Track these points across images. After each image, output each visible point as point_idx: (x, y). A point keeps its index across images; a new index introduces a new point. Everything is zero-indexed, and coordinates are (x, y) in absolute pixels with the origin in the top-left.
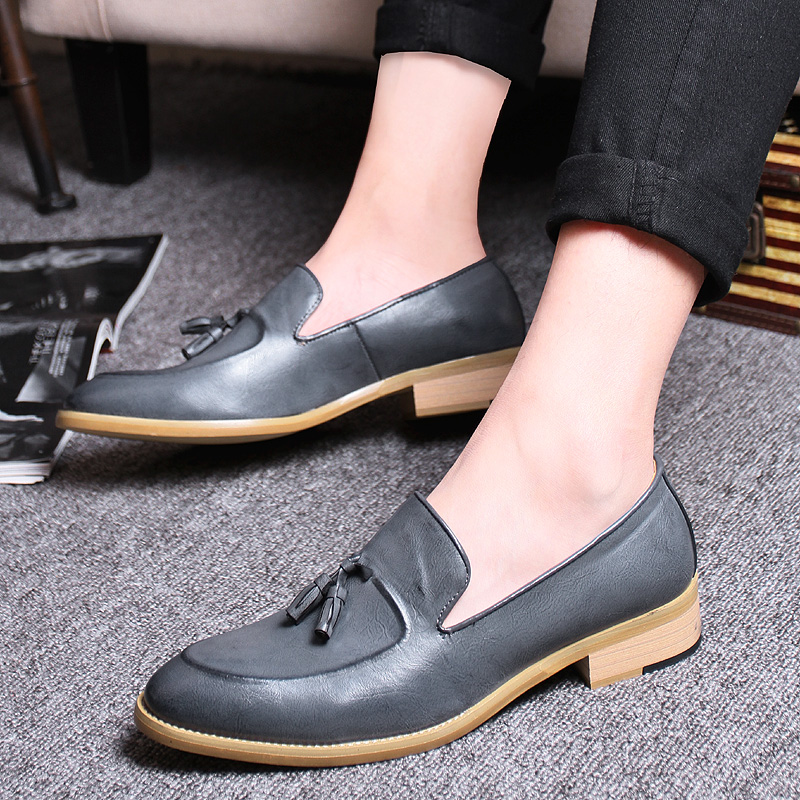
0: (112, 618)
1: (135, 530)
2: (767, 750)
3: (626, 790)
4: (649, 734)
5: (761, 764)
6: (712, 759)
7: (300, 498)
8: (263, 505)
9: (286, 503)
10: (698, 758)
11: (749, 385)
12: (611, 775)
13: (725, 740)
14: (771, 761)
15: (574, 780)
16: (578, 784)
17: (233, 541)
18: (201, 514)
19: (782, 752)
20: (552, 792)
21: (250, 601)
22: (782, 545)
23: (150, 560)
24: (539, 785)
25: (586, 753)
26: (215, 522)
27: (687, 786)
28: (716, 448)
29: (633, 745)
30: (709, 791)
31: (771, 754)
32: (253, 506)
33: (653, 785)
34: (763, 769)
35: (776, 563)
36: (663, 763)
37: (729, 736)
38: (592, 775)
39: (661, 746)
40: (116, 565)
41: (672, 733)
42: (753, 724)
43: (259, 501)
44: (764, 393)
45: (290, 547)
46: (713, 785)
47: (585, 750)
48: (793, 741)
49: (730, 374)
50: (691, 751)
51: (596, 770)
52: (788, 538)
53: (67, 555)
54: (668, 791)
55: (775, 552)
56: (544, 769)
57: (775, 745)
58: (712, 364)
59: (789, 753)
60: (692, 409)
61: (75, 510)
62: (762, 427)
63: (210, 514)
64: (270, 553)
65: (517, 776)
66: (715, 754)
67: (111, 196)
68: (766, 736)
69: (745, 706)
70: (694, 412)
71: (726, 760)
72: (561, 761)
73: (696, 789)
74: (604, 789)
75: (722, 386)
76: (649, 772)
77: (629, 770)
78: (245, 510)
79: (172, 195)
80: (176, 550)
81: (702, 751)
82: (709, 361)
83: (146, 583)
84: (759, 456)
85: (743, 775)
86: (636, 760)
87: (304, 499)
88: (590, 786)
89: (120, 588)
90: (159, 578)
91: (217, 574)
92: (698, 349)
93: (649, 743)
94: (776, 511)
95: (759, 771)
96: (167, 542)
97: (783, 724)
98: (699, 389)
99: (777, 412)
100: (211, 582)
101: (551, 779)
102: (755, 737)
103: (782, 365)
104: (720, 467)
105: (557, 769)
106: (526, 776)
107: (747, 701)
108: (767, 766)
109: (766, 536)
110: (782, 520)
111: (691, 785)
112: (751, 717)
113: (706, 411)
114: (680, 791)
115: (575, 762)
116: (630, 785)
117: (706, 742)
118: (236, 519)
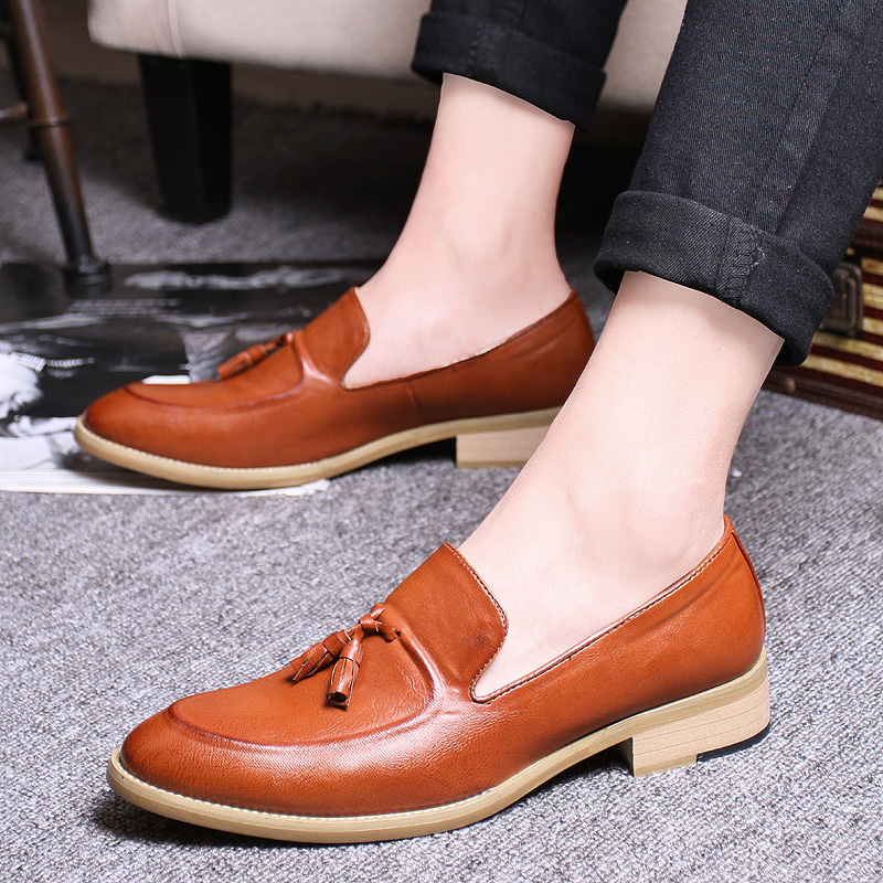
0: (34, 653)
1: (90, 567)
2: (715, 842)
3: (542, 871)
4: (588, 815)
5: (703, 855)
6: (651, 846)
7: (282, 549)
8: (237, 552)
9: (263, 552)
10: (633, 844)
11: (823, 468)
12: (530, 854)
13: (670, 829)
14: (715, 854)
15: (486, 856)
16: (490, 860)
17: (194, 587)
18: (165, 557)
19: (732, 846)
20: (458, 866)
21: (191, 648)
22: (805, 634)
23: (96, 599)
24: (446, 858)
25: (509, 830)
26: (178, 567)
27: (612, 871)
28: (764, 531)
29: (565, 825)
30: (635, 878)
31: (719, 846)
32: (226, 552)
33: (574, 868)
34: (704, 861)
35: (791, 652)
36: (593, 847)
37: (677, 825)
38: (508, 852)
39: (597, 829)
40: (57, 601)
41: (612, 817)
42: (708, 813)
43: (235, 548)
44: (838, 477)
45: (254, 597)
46: (642, 873)
47: (509, 827)
48: (748, 835)
49: (806, 456)
50: (629, 836)
51: (516, 847)
52: (814, 626)
53: (8, 588)
54: (589, 875)
55: (794, 641)
56: (456, 842)
57: (726, 837)
58: (789, 444)
59: (739, 847)
60: (750, 489)
61: (33, 544)
62: (824, 512)
63: (176, 559)
64: (229, 602)
65: (425, 847)
66: (655, 842)
67: (179, 235)
68: (719, 827)
69: (706, 795)
70: (750, 493)
71: (665, 849)
72: (479, 836)
73: (621, 875)
74: (518, 867)
75: (792, 467)
76: (574, 854)
77: (552, 850)
78: (217, 557)
79: (246, 238)
80: (127, 592)
81: (641, 837)
82: (785, 441)
83: (83, 621)
84: (810, 542)
85: (678, 865)
86: (563, 841)
87: (285, 550)
88: (503, 864)
89: (53, 624)
90: (99, 617)
91: (164, 619)
92: (778, 428)
93: (584, 825)
94: (810, 598)
95: (698, 863)
96: (119, 583)
97: (743, 817)
98: (765, 469)
99: (845, 498)
100: (155, 626)
101: (461, 853)
102: (706, 827)
103: (869, 451)
104: (762, 550)
105: (471, 843)
106: (433, 848)
107: (710, 791)
108: (710, 858)
109: (790, 623)
110: (813, 608)
111: (617, 871)
112: (709, 807)
113: (765, 492)
114: (603, 876)
115: (494, 838)
116: (547, 866)
117: (648, 828)
118: (203, 564)
